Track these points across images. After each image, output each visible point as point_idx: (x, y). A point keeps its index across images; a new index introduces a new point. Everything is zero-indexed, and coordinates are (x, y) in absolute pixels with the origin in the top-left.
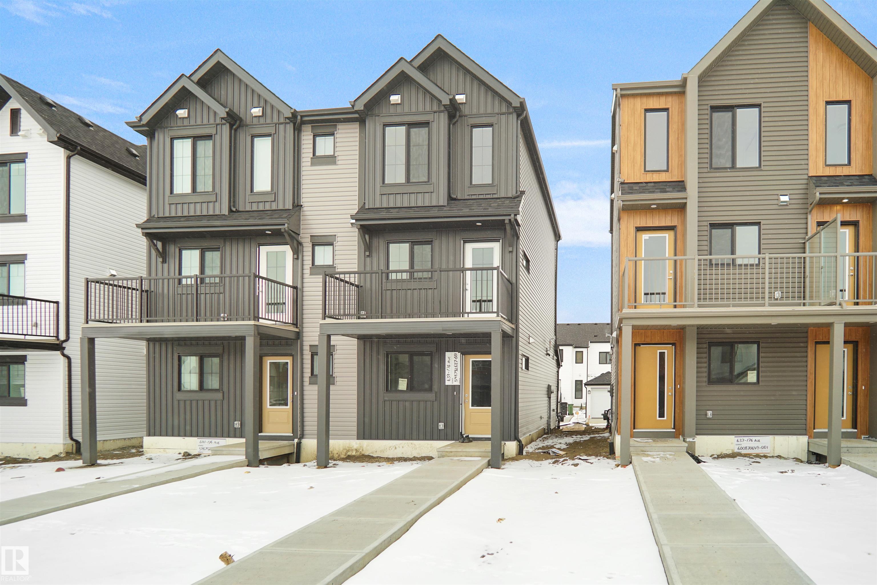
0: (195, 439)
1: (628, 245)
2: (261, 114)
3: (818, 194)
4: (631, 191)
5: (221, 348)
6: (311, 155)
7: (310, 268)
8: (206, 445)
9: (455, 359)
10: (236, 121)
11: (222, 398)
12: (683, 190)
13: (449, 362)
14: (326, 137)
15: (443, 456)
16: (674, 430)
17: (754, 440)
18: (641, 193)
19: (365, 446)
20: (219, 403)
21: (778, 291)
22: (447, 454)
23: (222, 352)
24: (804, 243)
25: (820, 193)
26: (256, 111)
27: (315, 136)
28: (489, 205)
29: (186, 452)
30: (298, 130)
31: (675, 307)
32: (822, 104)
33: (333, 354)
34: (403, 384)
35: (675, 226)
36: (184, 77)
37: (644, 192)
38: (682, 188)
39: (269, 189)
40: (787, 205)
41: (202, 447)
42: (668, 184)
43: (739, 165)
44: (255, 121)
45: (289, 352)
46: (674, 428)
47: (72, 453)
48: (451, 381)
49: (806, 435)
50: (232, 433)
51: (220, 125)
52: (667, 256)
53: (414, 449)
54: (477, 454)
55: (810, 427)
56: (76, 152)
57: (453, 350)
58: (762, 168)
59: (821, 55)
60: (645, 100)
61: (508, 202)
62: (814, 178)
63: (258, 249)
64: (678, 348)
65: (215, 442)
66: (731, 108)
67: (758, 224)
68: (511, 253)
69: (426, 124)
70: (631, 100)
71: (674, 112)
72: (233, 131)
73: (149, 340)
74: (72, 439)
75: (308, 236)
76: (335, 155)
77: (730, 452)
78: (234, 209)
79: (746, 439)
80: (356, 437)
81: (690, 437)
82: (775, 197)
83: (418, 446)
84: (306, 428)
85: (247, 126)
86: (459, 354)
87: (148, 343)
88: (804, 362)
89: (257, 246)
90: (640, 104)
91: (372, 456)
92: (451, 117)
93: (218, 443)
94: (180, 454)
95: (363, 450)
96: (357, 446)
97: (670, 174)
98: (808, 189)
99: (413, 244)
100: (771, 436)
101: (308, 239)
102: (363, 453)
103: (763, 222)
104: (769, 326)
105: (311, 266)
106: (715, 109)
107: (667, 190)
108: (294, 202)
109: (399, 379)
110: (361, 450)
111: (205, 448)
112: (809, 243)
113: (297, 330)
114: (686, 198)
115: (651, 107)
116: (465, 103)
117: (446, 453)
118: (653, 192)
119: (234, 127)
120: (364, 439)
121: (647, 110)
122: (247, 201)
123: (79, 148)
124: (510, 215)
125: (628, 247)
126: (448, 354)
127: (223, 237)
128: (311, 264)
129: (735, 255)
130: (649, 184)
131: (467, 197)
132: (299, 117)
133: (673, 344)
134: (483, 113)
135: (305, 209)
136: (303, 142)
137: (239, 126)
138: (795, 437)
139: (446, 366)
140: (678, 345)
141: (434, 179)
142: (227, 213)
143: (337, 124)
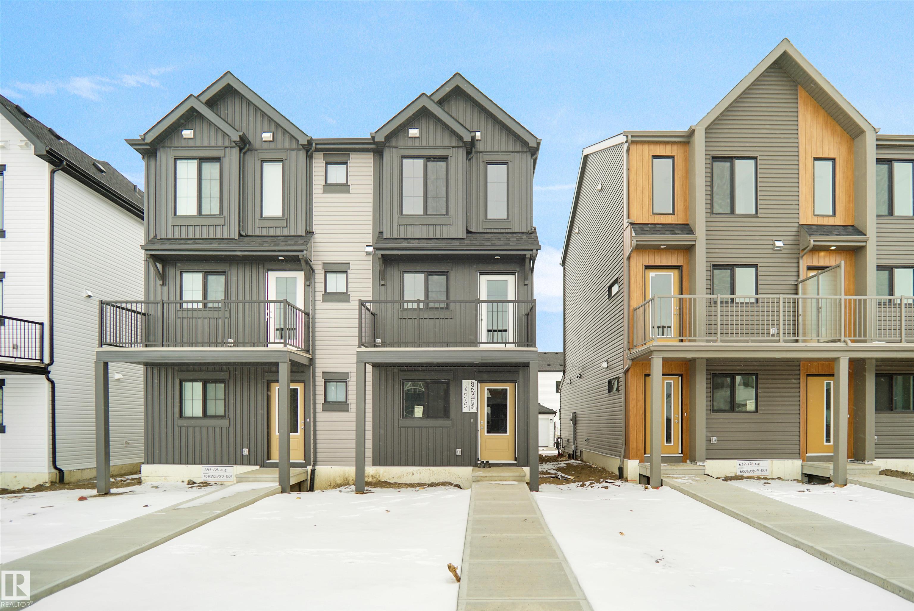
0: (200, 466)
1: (638, 282)
2: (271, 139)
3: (812, 242)
4: (643, 232)
5: (227, 374)
6: (323, 183)
7: (323, 295)
8: (210, 473)
9: (472, 387)
10: (245, 145)
11: (228, 425)
12: (690, 232)
13: (466, 390)
14: (338, 166)
15: (478, 481)
16: (682, 455)
17: (754, 464)
18: (652, 234)
19: (381, 472)
20: (224, 430)
21: (774, 327)
22: (483, 479)
23: (228, 378)
24: (797, 285)
25: (814, 241)
26: (267, 136)
27: (327, 164)
28: (508, 240)
29: (191, 480)
30: (309, 157)
31: (682, 341)
32: (811, 160)
33: (347, 381)
34: (418, 412)
35: (681, 266)
36: (193, 97)
37: (656, 234)
38: (690, 231)
39: (279, 214)
40: (780, 250)
41: (207, 474)
42: (677, 226)
43: (738, 211)
44: (265, 146)
45: (299, 378)
46: (682, 453)
47: (56, 483)
48: (468, 408)
49: (799, 458)
50: (239, 460)
51: (229, 148)
52: (672, 294)
53: (432, 475)
54: (511, 478)
55: (803, 452)
56: (60, 168)
57: (470, 378)
58: (759, 215)
59: (809, 116)
60: (652, 147)
61: (525, 237)
62: (805, 226)
63: (267, 274)
64: (685, 378)
65: (222, 470)
66: (730, 159)
67: (756, 266)
68: (526, 286)
69: (445, 158)
70: (640, 147)
71: (679, 160)
72: (242, 155)
73: (146, 365)
74: (56, 467)
75: (321, 263)
76: (349, 184)
77: (733, 475)
78: (244, 234)
79: (747, 462)
80: (371, 463)
81: (700, 461)
82: (771, 242)
83: (435, 472)
84: (319, 455)
85: (256, 150)
86: (475, 383)
87: (146, 368)
88: (797, 393)
89: (266, 272)
90: (647, 151)
91: (389, 482)
92: (469, 153)
93: (225, 470)
94: (183, 482)
95: (379, 476)
96: (373, 472)
97: (676, 217)
98: (799, 236)
99: (429, 273)
100: (769, 460)
101: (319, 266)
102: (380, 479)
103: (760, 265)
104: (774, 359)
105: (323, 293)
106: (716, 159)
107: (677, 232)
108: (306, 229)
109: (415, 406)
110: (377, 477)
111: (211, 476)
112: (802, 285)
113: (310, 356)
114: (695, 241)
115: (658, 154)
116: (480, 140)
117: (481, 478)
118: (664, 234)
119: (244, 151)
120: (380, 465)
121: (654, 157)
122: (256, 226)
123: (65, 163)
124: (532, 250)
125: (638, 284)
126: (465, 382)
127: (229, 261)
128: (324, 290)
129: (735, 294)
130: (658, 226)
131: (482, 231)
132: (314, 145)
133: (681, 375)
134: (505, 150)
135: (316, 236)
136: (314, 169)
137: (248, 150)
138: (790, 461)
139: (463, 394)
140: (684, 376)
141: (452, 212)
142: (237, 237)
143: (350, 153)
